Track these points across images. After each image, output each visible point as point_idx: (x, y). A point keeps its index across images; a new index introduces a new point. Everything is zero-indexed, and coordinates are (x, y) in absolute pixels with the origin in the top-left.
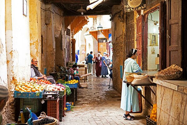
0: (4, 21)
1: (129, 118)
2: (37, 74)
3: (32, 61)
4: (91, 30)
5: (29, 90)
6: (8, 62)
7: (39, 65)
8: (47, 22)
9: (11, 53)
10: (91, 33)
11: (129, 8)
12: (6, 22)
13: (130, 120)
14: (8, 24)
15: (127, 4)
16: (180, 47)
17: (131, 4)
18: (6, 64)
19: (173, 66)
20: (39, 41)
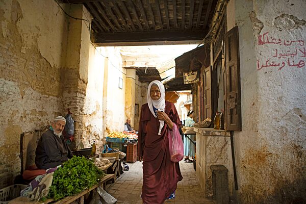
0: (102, 90)
1: (188, 161)
2: (129, 130)
3: (127, 120)
4: (185, 104)
5: (116, 137)
6: (103, 117)
7: (132, 124)
8: (143, 95)
9: (106, 111)
10: (185, 106)
11: (188, 81)
12: (103, 91)
13: (189, 162)
14: (105, 92)
15: (186, 79)
16: (211, 106)
17: (189, 78)
18: (102, 119)
19: (207, 120)
20: (132, 106)
